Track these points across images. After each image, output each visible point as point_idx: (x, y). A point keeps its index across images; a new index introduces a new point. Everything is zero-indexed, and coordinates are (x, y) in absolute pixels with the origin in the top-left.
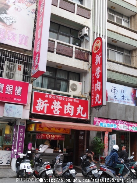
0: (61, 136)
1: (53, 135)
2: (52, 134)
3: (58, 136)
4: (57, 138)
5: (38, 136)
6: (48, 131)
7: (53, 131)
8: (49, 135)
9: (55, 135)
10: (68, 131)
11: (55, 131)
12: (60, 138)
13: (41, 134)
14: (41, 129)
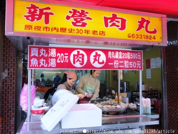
0: (128, 56)
1: (99, 52)
2: (93, 50)
3: (117, 56)
4: (116, 63)
5: (39, 59)
6: (71, 31)
7: (94, 32)
8: (82, 52)
9: (106, 52)
10: (155, 32)
11: (103, 33)
12: (125, 62)
13: (47, 50)
14: (36, 23)
